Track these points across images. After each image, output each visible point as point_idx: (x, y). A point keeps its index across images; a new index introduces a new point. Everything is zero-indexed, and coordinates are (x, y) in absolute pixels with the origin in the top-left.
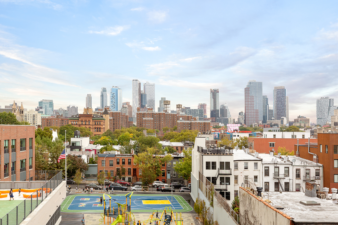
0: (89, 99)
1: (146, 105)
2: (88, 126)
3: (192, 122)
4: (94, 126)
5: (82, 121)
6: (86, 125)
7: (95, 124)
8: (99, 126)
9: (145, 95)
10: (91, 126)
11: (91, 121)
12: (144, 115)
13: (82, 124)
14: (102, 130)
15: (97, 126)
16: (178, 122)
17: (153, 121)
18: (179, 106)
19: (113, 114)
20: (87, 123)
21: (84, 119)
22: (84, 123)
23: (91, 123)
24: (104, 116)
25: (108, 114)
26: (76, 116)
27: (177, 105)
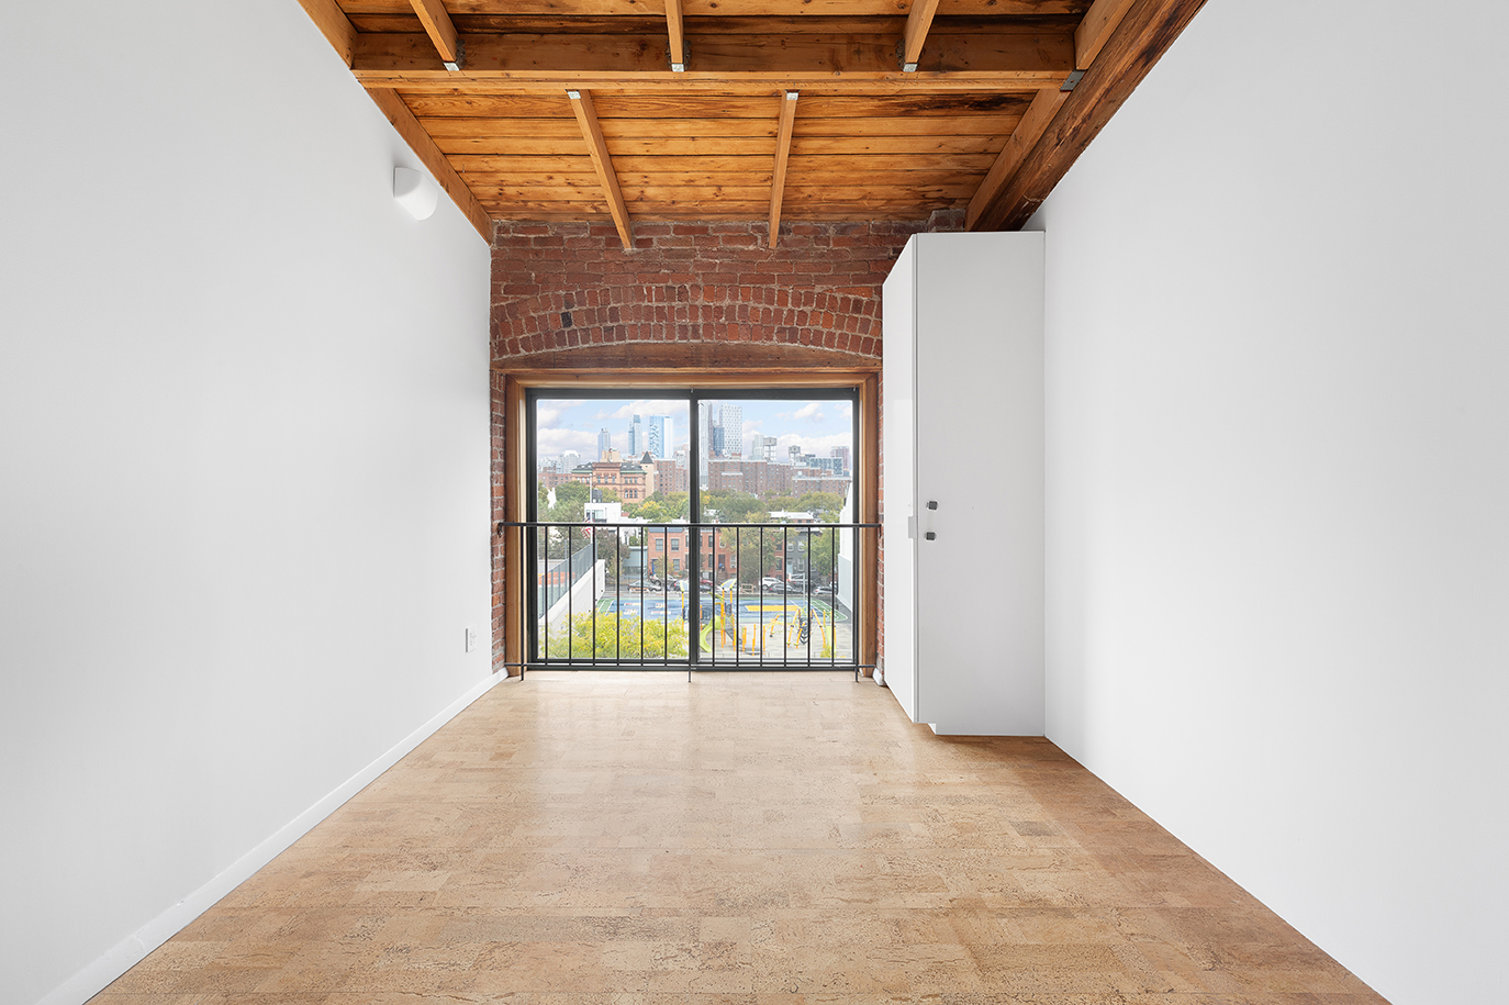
0: (604, 436)
1: (724, 451)
2: (610, 487)
3: (823, 478)
4: (624, 487)
5: (598, 476)
6: (606, 483)
7: (626, 483)
8: (633, 487)
9: (722, 430)
10: (618, 487)
11: (618, 474)
12: (723, 466)
13: (599, 483)
14: (640, 495)
15: (629, 487)
16: (794, 478)
17: (744, 478)
18: (795, 450)
19: (659, 465)
20: (610, 481)
21: (602, 472)
22: (602, 481)
23: (617, 481)
24: (643, 466)
25: (651, 462)
26: (586, 466)
27: (790, 448)
